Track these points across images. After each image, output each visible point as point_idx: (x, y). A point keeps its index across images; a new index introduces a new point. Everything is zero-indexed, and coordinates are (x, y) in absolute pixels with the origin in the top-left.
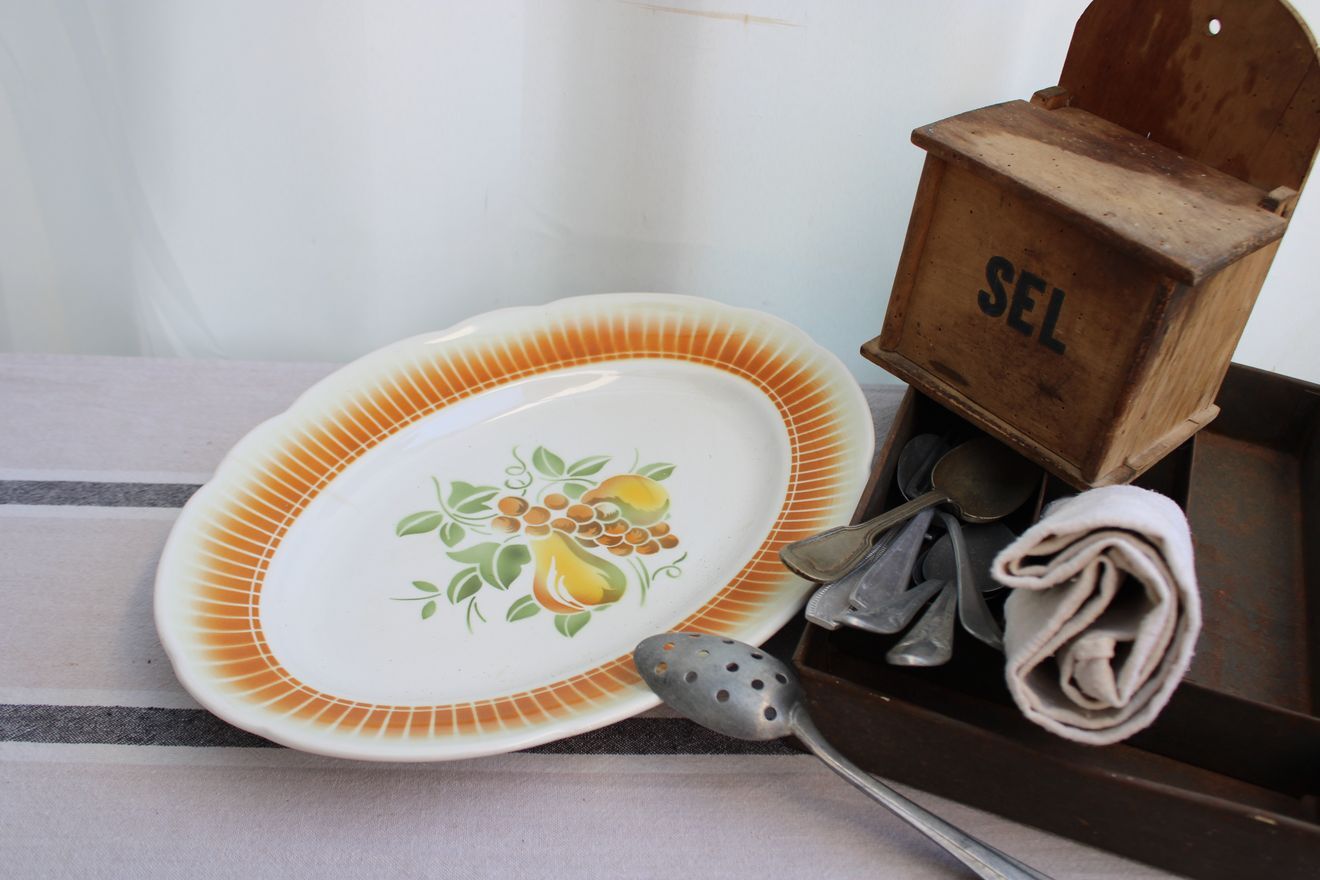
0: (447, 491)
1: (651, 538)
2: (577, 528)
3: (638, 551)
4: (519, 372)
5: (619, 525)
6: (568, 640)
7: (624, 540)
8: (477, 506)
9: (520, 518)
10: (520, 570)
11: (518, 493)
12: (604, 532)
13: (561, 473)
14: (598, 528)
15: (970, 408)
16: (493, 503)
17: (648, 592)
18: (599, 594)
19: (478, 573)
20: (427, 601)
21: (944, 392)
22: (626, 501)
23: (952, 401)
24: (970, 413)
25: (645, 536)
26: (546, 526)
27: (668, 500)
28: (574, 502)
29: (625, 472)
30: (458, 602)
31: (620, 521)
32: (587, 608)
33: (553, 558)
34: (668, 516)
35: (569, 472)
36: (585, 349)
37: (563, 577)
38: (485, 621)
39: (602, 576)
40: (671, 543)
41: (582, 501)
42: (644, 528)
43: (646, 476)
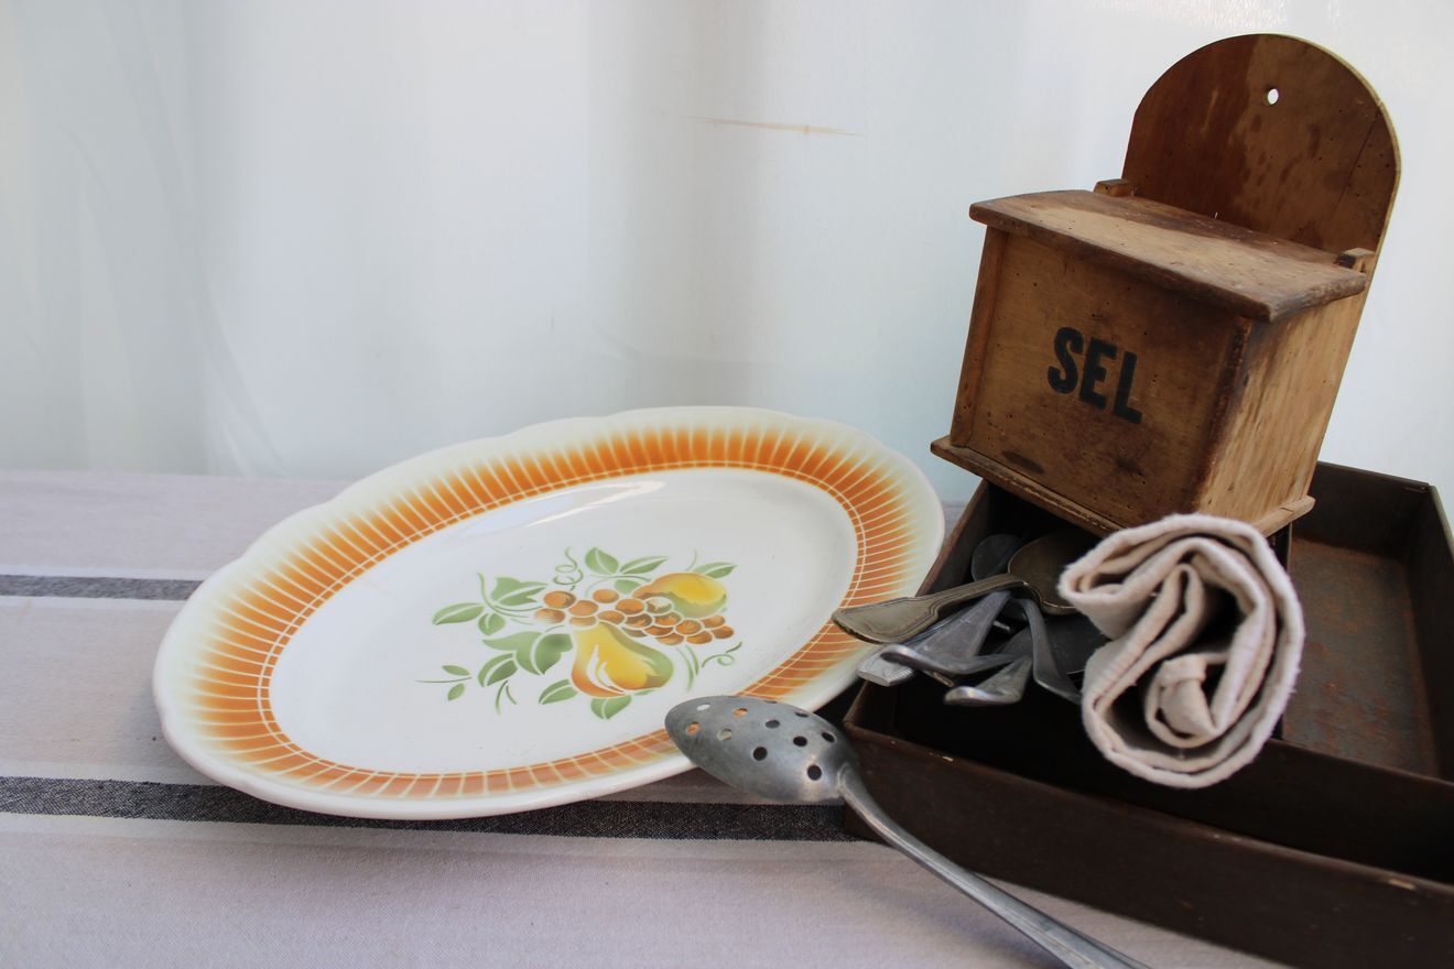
0: (491, 585)
1: (704, 629)
2: (626, 620)
3: (689, 640)
4: (578, 478)
5: (671, 617)
6: (604, 722)
7: (674, 631)
8: (522, 599)
9: (565, 611)
10: (560, 656)
11: (566, 589)
12: (653, 624)
13: (614, 571)
14: (647, 620)
15: (1047, 496)
16: (539, 598)
17: (696, 678)
18: (643, 680)
19: (514, 659)
20: (455, 684)
21: (1019, 482)
22: (679, 595)
23: (1027, 489)
24: (1046, 500)
25: (698, 627)
26: (593, 618)
27: (725, 596)
28: (623, 597)
29: (681, 569)
30: (489, 684)
31: (673, 614)
32: (628, 692)
33: (596, 649)
34: (725, 610)
35: (621, 570)
36: (647, 458)
37: (605, 664)
38: (514, 702)
39: (649, 663)
40: (726, 634)
41: (634, 595)
42: (697, 620)
43: (703, 574)
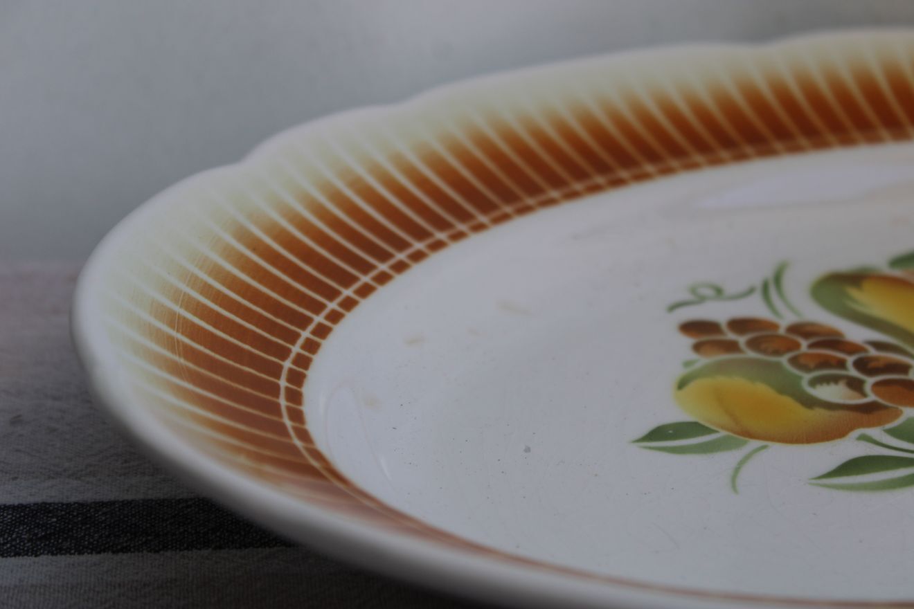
1: (742, 340)
5: (812, 365)
14: (862, 365)
22: (787, 401)
27: (680, 387)
29: (780, 448)
31: (806, 368)
32: (895, 274)
34: (687, 364)
39: (860, 304)
40: (690, 328)
41: (897, 414)
42: (751, 354)
43: (723, 433)
